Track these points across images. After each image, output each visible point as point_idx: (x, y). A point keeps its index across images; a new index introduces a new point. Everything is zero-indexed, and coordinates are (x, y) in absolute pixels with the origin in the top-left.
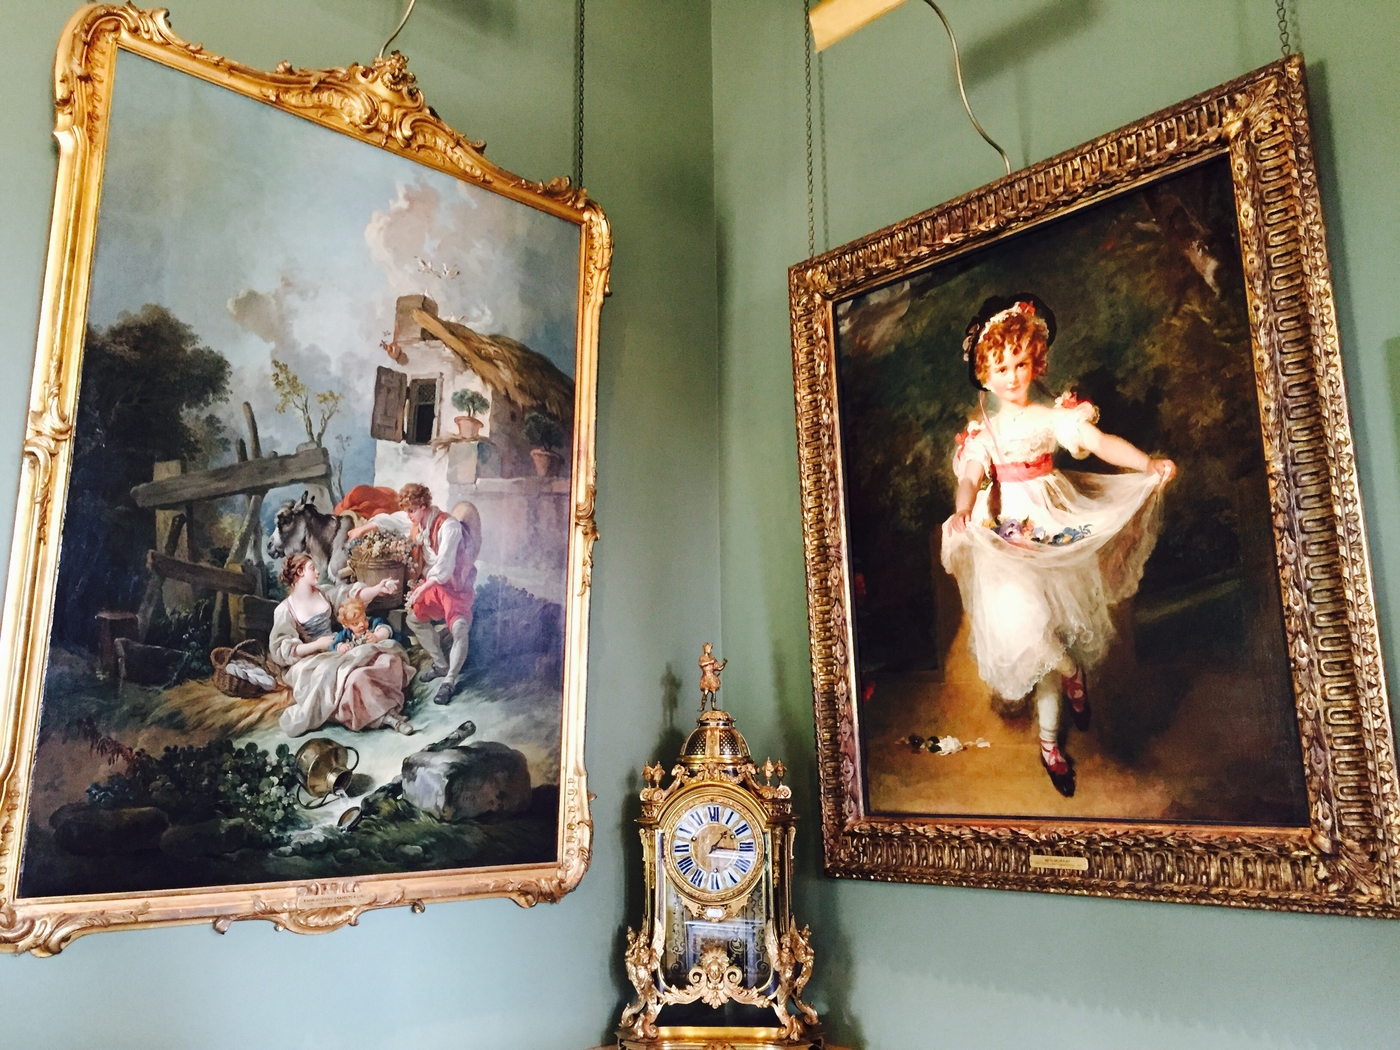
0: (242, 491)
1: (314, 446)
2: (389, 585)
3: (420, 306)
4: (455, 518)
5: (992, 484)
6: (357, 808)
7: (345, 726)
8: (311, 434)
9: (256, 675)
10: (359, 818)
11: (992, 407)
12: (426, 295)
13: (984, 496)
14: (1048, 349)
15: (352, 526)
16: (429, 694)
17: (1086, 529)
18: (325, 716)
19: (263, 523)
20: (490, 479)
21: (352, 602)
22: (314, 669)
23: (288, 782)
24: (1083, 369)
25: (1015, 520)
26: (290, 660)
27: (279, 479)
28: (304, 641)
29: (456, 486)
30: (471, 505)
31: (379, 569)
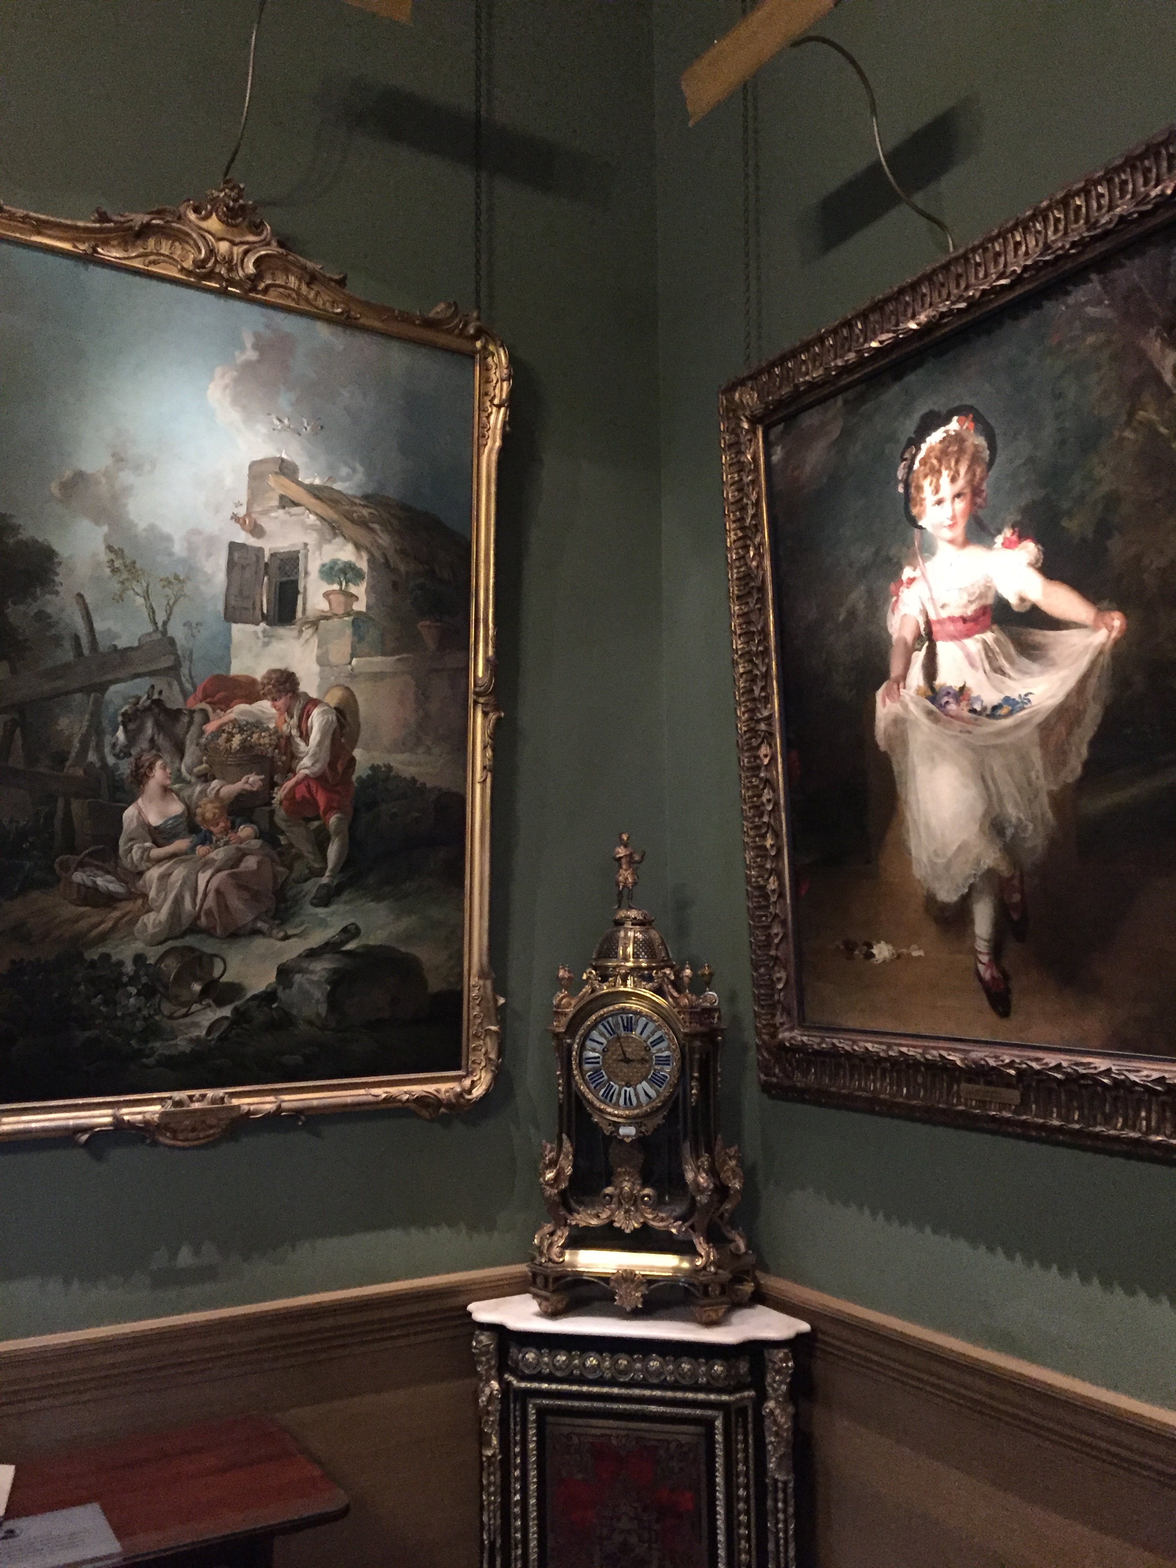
0: (80, 690)
1: (159, 636)
2: (252, 781)
3: (277, 470)
4: (327, 705)
5: (927, 644)
6: (226, 1018)
7: (209, 932)
8: (155, 623)
9: (105, 882)
10: (230, 1028)
11: (928, 549)
12: (284, 456)
13: (919, 657)
14: (987, 476)
15: (207, 720)
16: (304, 896)
17: (1025, 700)
18: (186, 922)
19: (105, 723)
20: (369, 659)
21: (211, 802)
22: (171, 874)
23: (148, 993)
24: (1025, 499)
25: (951, 687)
26: (143, 866)
27: (121, 674)
28: (159, 846)
29: (328, 668)
30: (348, 689)
31: (239, 765)
